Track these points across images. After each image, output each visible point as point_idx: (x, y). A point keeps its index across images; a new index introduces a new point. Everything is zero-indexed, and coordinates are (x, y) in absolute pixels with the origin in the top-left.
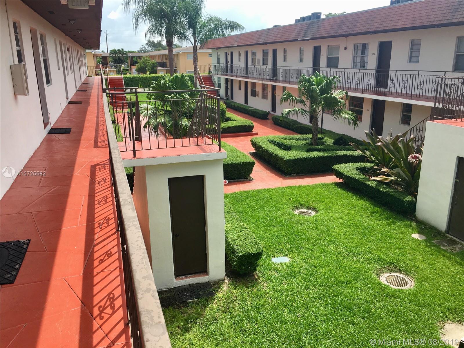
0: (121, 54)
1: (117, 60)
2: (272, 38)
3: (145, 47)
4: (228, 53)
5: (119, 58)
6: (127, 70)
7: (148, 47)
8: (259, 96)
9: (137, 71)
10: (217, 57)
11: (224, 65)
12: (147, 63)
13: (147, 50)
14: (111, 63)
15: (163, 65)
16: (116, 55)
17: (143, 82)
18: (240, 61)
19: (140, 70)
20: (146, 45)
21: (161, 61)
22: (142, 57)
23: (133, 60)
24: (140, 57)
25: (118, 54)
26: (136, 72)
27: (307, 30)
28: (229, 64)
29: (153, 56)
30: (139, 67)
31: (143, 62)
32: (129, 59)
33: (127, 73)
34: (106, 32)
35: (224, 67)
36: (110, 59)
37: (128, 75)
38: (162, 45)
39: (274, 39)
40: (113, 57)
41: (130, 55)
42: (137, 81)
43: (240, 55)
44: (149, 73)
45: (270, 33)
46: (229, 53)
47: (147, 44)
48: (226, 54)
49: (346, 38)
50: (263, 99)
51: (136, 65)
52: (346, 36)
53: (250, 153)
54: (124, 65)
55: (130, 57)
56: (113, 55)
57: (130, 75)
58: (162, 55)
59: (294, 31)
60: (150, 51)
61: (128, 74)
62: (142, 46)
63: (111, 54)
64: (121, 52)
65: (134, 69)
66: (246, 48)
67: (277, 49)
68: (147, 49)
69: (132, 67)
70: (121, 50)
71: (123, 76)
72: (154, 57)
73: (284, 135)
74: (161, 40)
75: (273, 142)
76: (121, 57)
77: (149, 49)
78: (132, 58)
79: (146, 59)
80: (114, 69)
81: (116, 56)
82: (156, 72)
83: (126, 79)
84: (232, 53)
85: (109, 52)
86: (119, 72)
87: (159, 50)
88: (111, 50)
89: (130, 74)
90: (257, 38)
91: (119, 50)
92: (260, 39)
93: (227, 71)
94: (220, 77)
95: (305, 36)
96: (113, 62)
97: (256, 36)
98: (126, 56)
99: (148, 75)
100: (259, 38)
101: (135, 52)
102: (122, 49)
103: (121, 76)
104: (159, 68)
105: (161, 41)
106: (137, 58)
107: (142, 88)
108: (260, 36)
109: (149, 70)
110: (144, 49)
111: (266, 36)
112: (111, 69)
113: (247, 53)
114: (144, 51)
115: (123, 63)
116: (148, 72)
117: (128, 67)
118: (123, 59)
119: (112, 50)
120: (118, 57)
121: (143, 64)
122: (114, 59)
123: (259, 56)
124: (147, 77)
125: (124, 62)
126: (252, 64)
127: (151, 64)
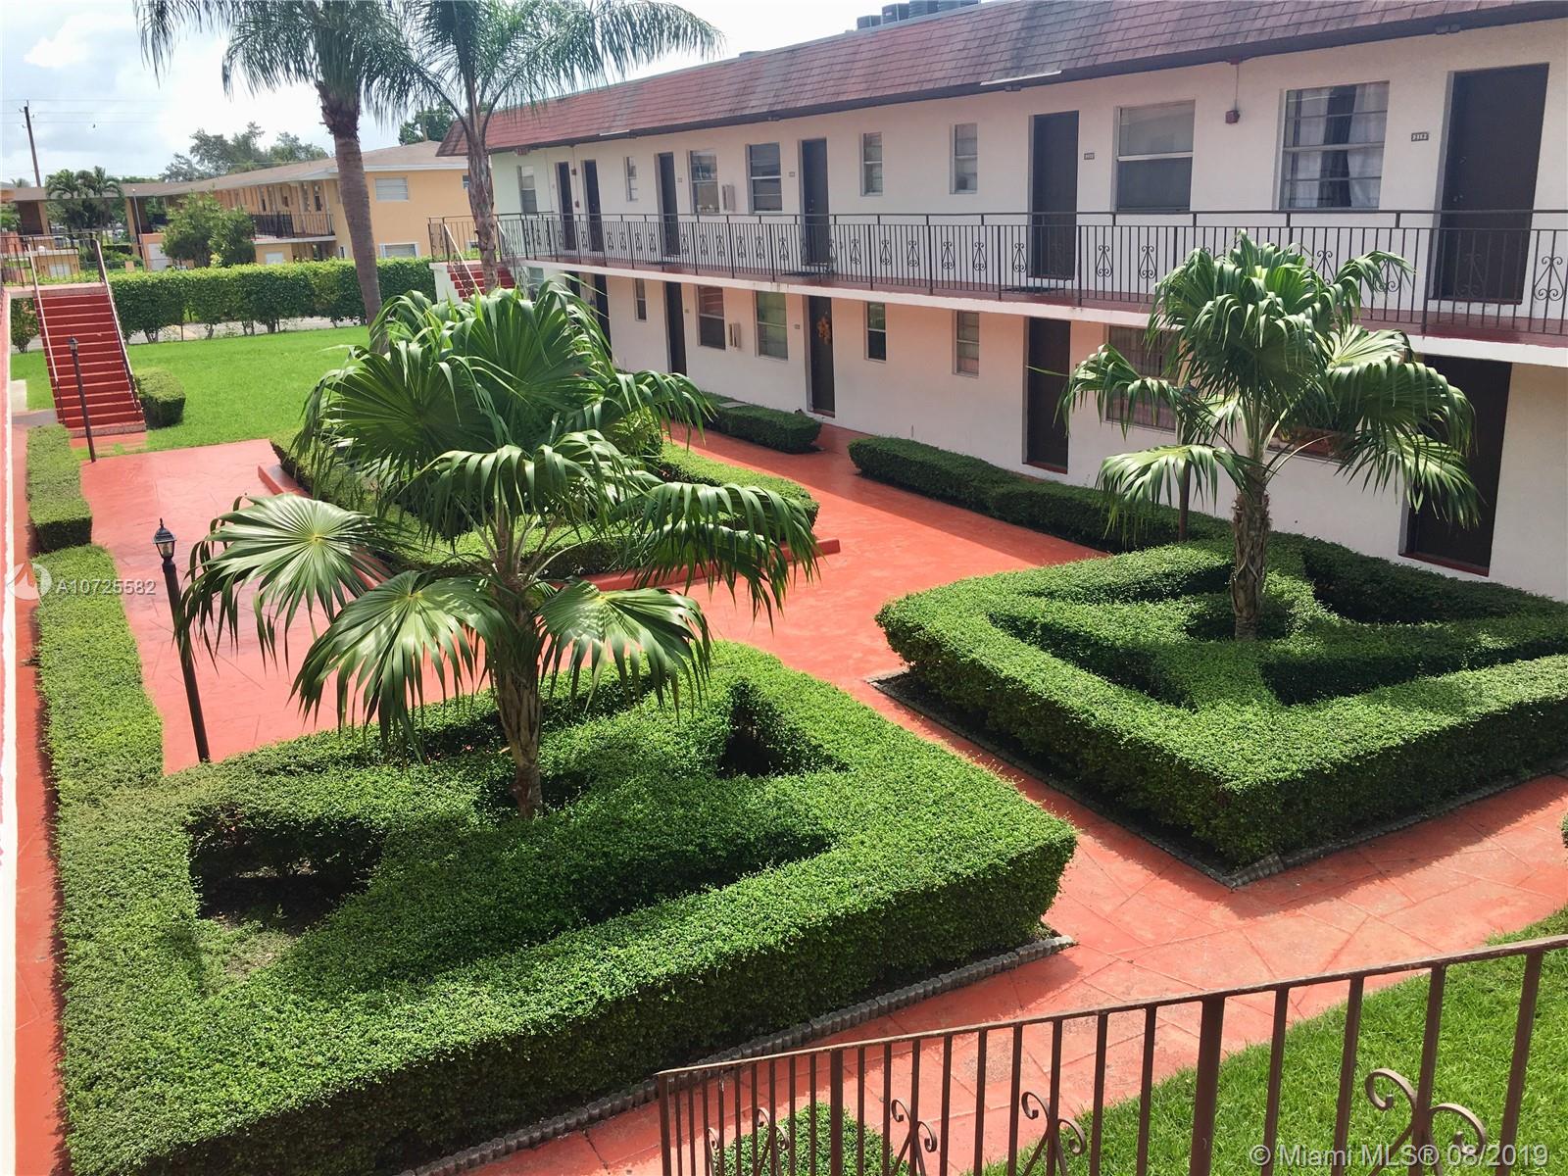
0: (93, 188)
1: (81, 216)
2: (816, 86)
3: (188, 162)
4: (571, 168)
5: (88, 205)
6: (126, 250)
7: (202, 160)
8: (740, 347)
9: (167, 254)
10: (521, 185)
11: (558, 218)
12: (208, 220)
13: (196, 170)
14: (56, 226)
15: (279, 226)
16: (76, 193)
17: (199, 299)
18: (631, 199)
19: (179, 251)
20: (192, 152)
21: (265, 209)
22: (184, 196)
23: (149, 212)
24: (172, 200)
25: (85, 189)
26: (163, 256)
27: (1023, 35)
28: (580, 213)
29: (229, 191)
30: (176, 236)
31: (191, 217)
32: (128, 207)
33: (126, 263)
34: (26, 109)
35: (559, 227)
36: (47, 214)
37: (131, 274)
38: (256, 150)
39: (831, 90)
40: (60, 201)
41: (130, 191)
42: (173, 296)
43: (631, 172)
44: (220, 259)
45: (800, 67)
46: (576, 164)
47: (194, 150)
48: (563, 171)
49: (1234, 66)
50: (763, 357)
51: (163, 228)
52: (1236, 55)
53: (879, 682)
54: (110, 232)
55: (131, 199)
56: (60, 196)
57: (140, 272)
58: (267, 186)
59: (942, 49)
60: (211, 176)
61: (130, 265)
62: (178, 156)
63: (53, 190)
64: (93, 181)
65: (154, 246)
66: (663, 143)
67: (824, 141)
68: (197, 167)
69: (144, 237)
70: (94, 175)
71: (111, 277)
72: (232, 195)
73: (1036, 567)
74: (251, 132)
75: (1019, 628)
76: (95, 203)
77: (207, 167)
78: (143, 201)
79: (200, 203)
80: (71, 252)
81: (76, 196)
82: (249, 256)
83: (124, 292)
84: (590, 170)
85: (43, 185)
86: (90, 261)
87: (247, 170)
88: (51, 177)
89: (138, 264)
90: (733, 93)
91: (84, 175)
92: (751, 97)
93: (570, 241)
94: (541, 270)
95: (1019, 68)
96: (63, 221)
97: (725, 83)
98: (116, 195)
99: (215, 270)
100: (745, 91)
101: (152, 181)
102: (99, 171)
103: (97, 285)
104: (262, 240)
105: (249, 137)
106: (160, 203)
107: (197, 322)
108: (750, 83)
109: (218, 250)
110: (185, 167)
111: (779, 78)
112: (56, 252)
113: (665, 164)
114: (185, 175)
115: (105, 225)
116: (216, 257)
117: (128, 239)
118: (103, 207)
119: (54, 174)
120: (84, 202)
121: (190, 224)
122: (67, 211)
123: (732, 173)
124: (215, 279)
125: (111, 218)
126: (696, 211)
127: (229, 224)
